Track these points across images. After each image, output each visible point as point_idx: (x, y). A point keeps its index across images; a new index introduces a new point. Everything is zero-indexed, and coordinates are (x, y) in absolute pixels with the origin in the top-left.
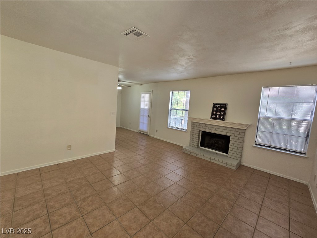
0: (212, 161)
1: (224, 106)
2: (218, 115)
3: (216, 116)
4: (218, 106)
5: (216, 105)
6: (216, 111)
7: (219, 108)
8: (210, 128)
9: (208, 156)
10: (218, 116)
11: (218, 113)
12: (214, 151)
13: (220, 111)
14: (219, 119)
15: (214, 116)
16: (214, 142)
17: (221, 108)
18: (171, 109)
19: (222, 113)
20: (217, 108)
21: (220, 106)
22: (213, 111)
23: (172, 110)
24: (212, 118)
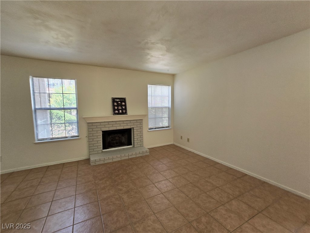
0: (130, 157)
1: (124, 100)
2: (120, 109)
3: (119, 111)
4: (118, 100)
5: (116, 100)
6: (118, 106)
7: (119, 102)
8: (114, 125)
9: (122, 155)
10: (120, 111)
11: (120, 108)
12: (119, 148)
13: (122, 106)
14: (123, 113)
15: (117, 112)
16: (110, 139)
17: (121, 102)
18: (36, 109)
19: (124, 108)
20: (117, 102)
21: (119, 100)
22: (114, 106)
23: (37, 111)
24: (115, 114)
